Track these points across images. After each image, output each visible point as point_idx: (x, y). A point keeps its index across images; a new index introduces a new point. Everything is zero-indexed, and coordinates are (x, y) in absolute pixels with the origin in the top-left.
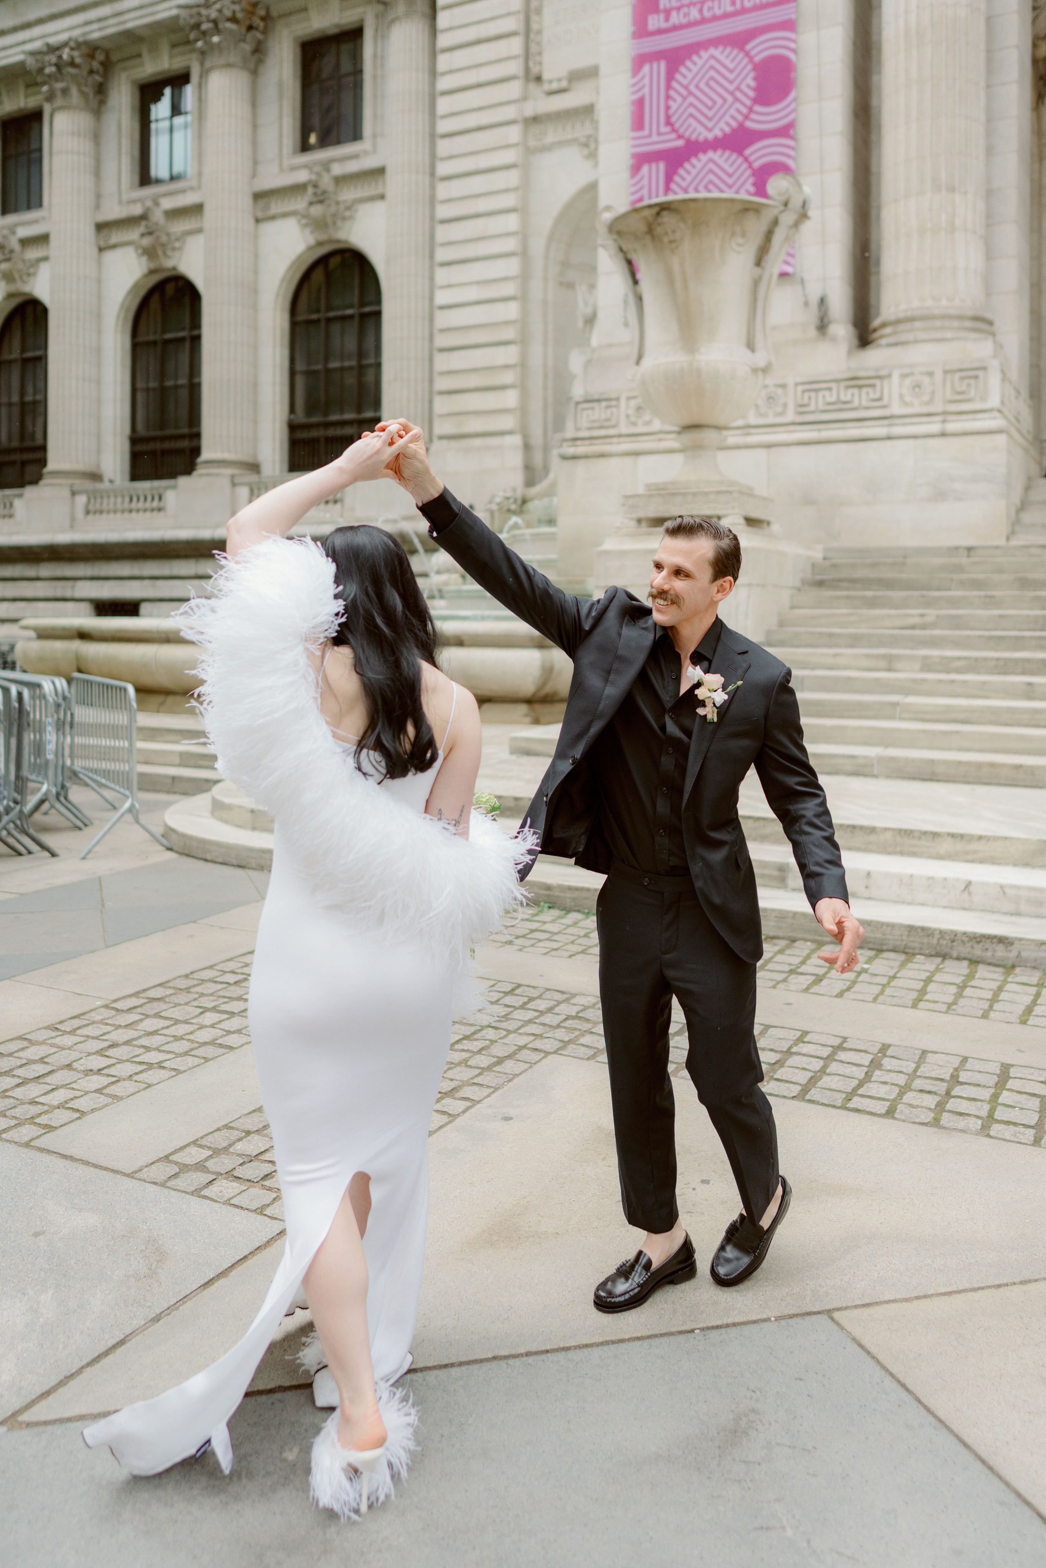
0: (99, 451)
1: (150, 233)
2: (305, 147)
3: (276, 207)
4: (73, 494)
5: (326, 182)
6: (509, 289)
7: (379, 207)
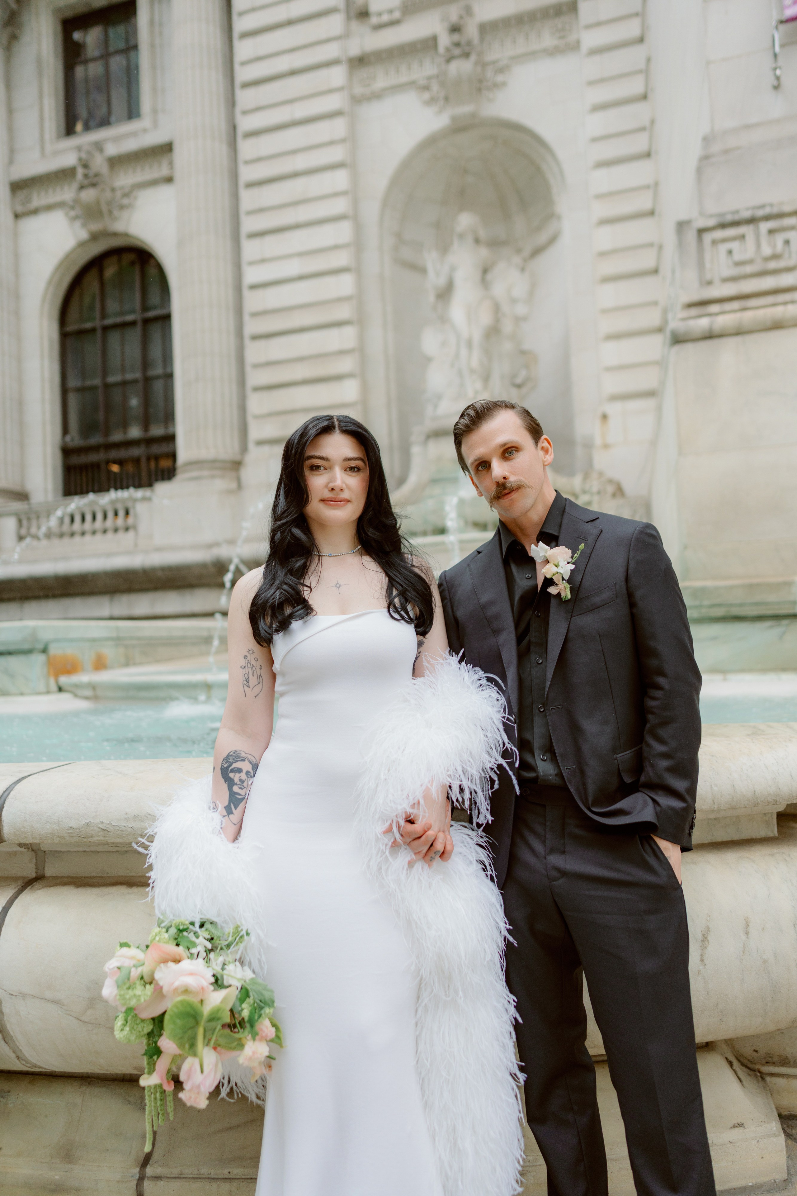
2: (70, 131)
3: (38, 199)
5: (99, 163)
6: (342, 259)
7: (165, 192)
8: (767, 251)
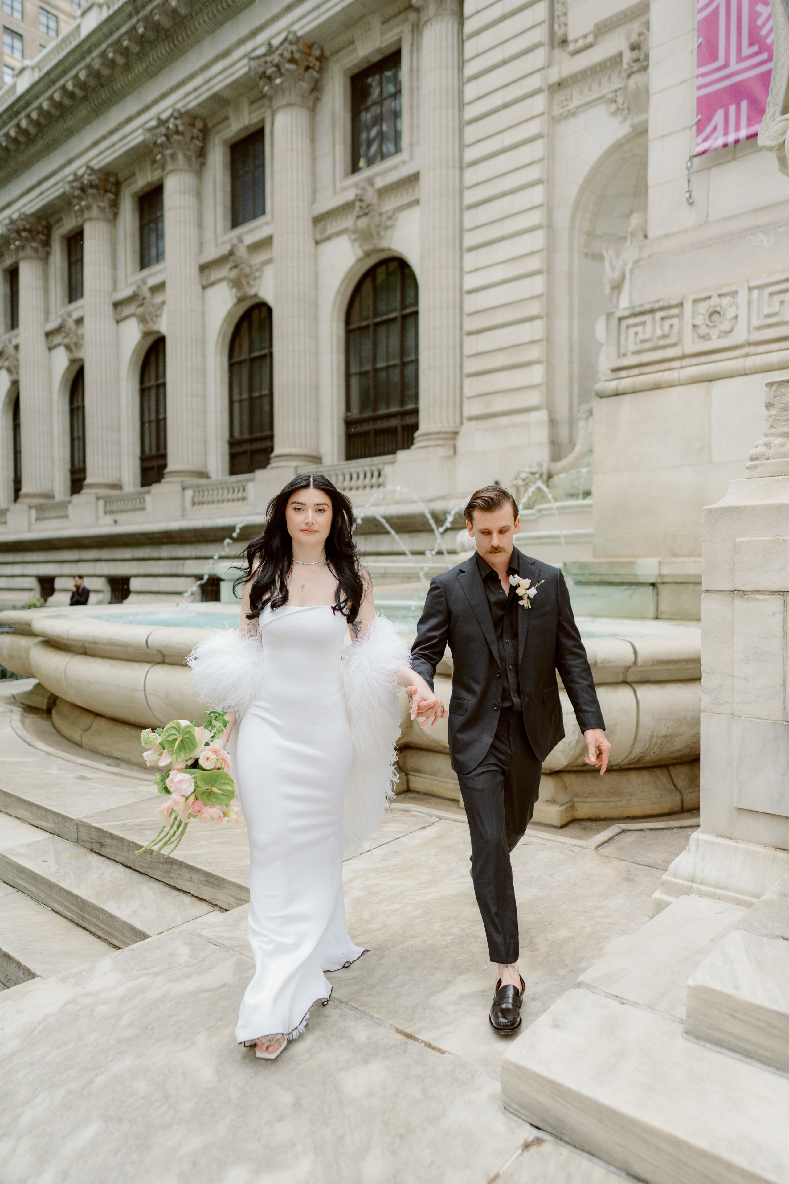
0: (206, 454)
1: (236, 267)
2: (355, 169)
3: (332, 227)
4: (184, 489)
5: (371, 195)
6: (536, 263)
7: (415, 212)
8: (659, 333)
